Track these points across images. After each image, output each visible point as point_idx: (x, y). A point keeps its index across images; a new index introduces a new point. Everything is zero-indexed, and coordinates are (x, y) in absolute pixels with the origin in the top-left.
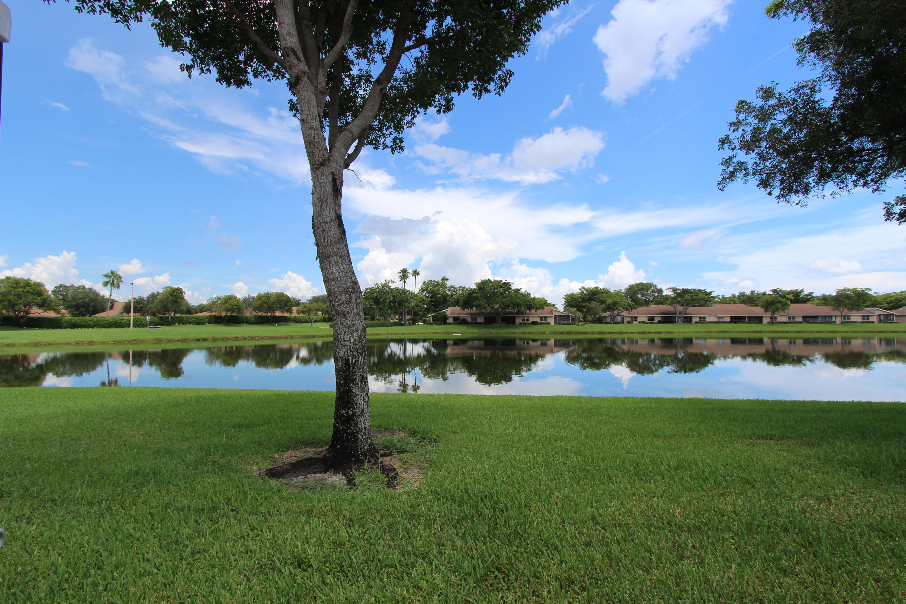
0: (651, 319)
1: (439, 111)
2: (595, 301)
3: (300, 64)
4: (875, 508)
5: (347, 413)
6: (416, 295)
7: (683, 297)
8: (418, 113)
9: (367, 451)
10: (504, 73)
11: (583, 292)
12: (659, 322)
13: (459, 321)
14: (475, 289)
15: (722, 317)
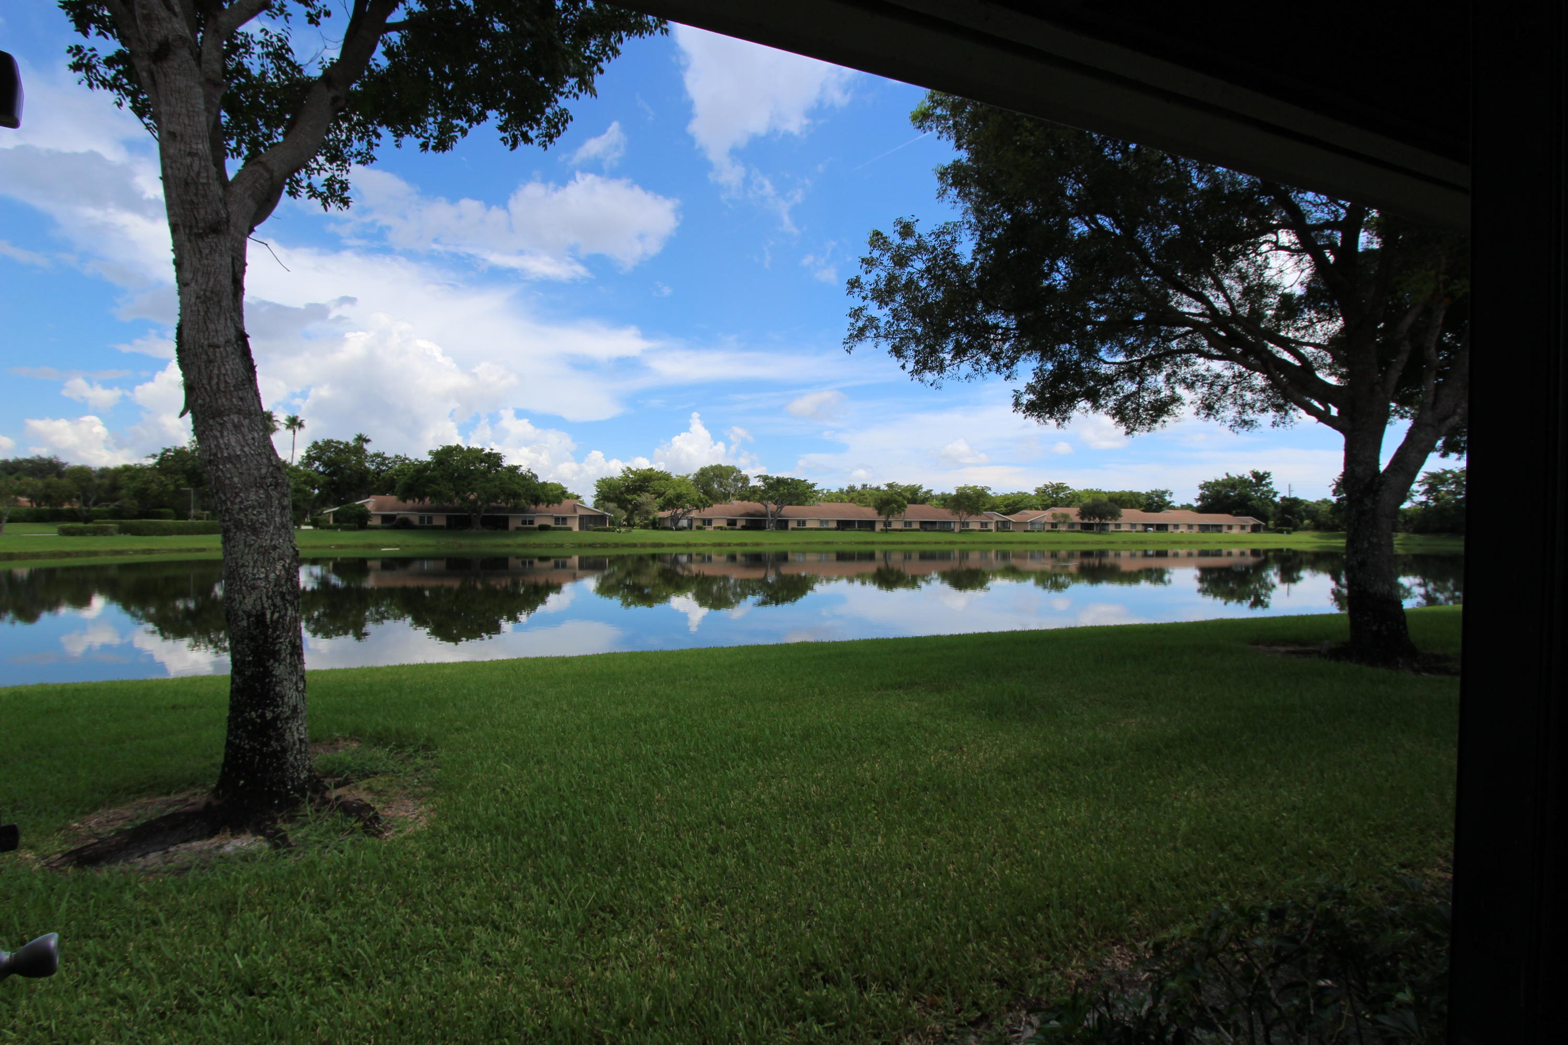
0: (732, 523)
1: (424, 146)
2: (648, 491)
3: (174, 19)
4: (1001, 750)
5: (262, 716)
6: (296, 469)
7: (777, 490)
8: (378, 136)
9: (305, 782)
10: (556, 113)
11: (628, 477)
12: (744, 528)
13: (392, 523)
14: (429, 463)
15: (827, 522)
